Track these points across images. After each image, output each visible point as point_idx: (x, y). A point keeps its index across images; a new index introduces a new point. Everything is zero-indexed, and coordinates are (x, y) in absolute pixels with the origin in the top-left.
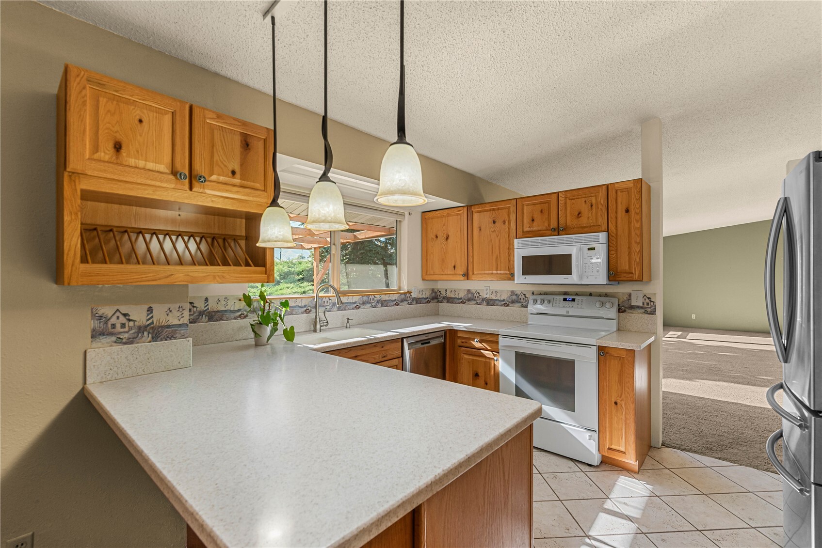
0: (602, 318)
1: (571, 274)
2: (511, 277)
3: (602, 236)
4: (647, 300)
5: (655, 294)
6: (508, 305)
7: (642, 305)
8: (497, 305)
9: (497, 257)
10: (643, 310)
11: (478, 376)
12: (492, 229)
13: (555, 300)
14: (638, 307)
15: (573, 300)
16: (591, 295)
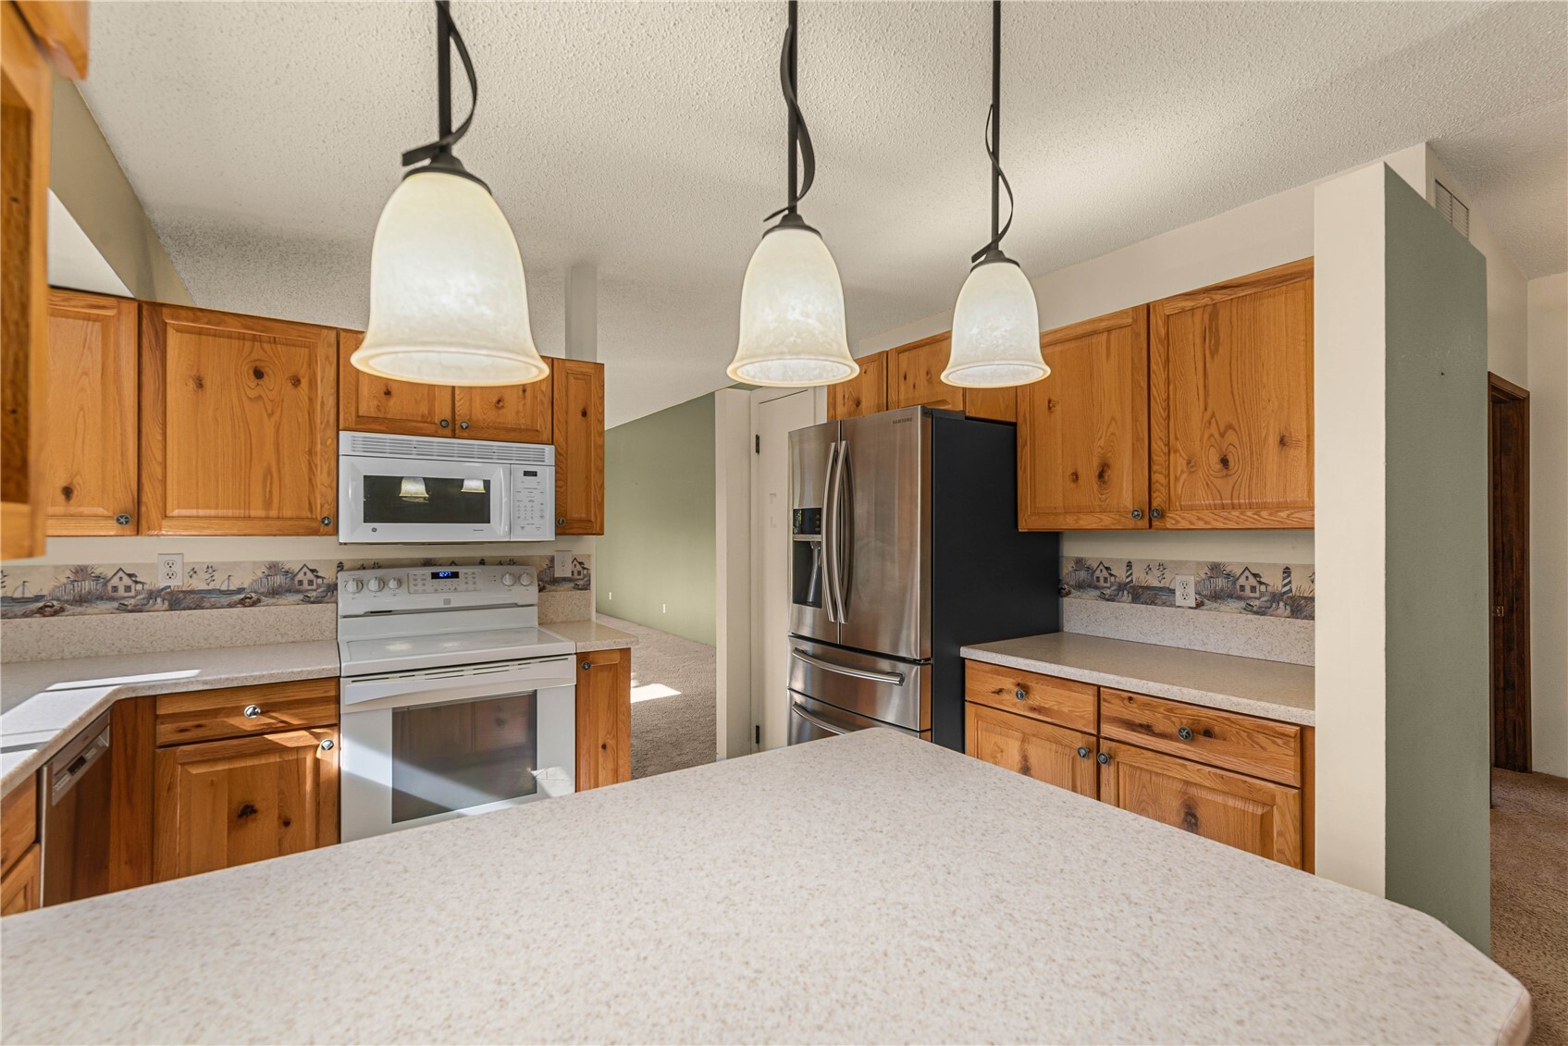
0: (516, 605)
1: (489, 522)
2: (329, 525)
3: (549, 451)
4: (578, 566)
5: (589, 556)
6: (255, 603)
7: (570, 575)
8: (213, 607)
9: (269, 471)
10: (572, 585)
11: (254, 811)
12: (249, 392)
13: (411, 578)
14: (565, 579)
15: (455, 575)
16: (482, 562)
